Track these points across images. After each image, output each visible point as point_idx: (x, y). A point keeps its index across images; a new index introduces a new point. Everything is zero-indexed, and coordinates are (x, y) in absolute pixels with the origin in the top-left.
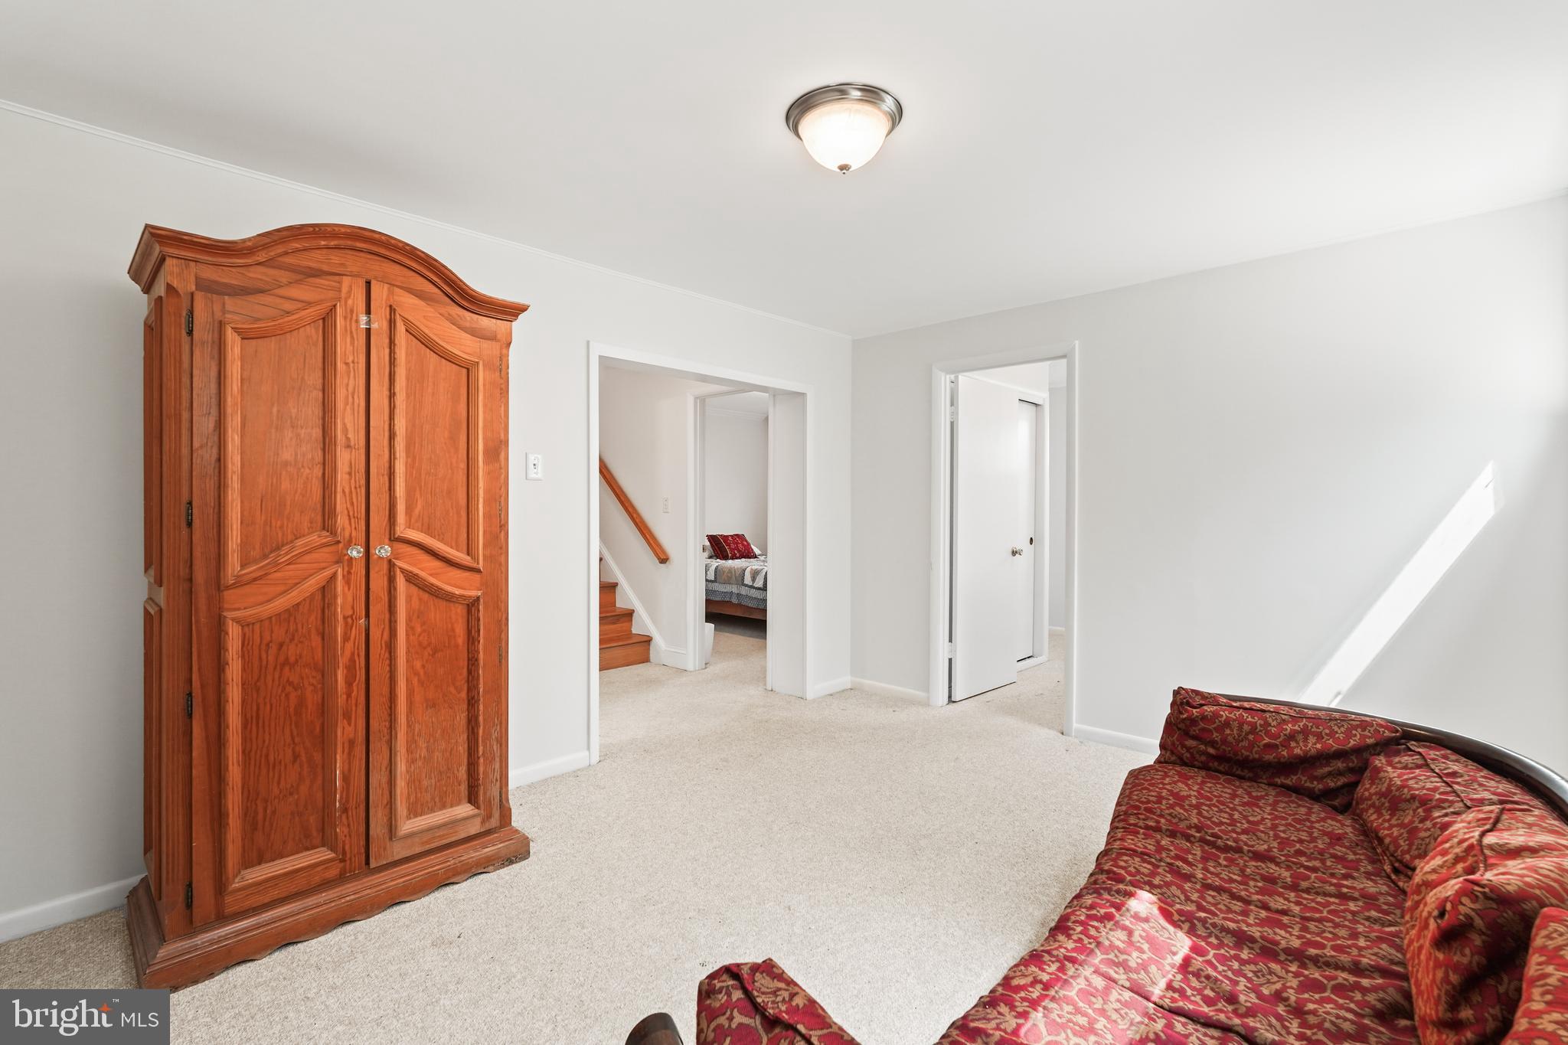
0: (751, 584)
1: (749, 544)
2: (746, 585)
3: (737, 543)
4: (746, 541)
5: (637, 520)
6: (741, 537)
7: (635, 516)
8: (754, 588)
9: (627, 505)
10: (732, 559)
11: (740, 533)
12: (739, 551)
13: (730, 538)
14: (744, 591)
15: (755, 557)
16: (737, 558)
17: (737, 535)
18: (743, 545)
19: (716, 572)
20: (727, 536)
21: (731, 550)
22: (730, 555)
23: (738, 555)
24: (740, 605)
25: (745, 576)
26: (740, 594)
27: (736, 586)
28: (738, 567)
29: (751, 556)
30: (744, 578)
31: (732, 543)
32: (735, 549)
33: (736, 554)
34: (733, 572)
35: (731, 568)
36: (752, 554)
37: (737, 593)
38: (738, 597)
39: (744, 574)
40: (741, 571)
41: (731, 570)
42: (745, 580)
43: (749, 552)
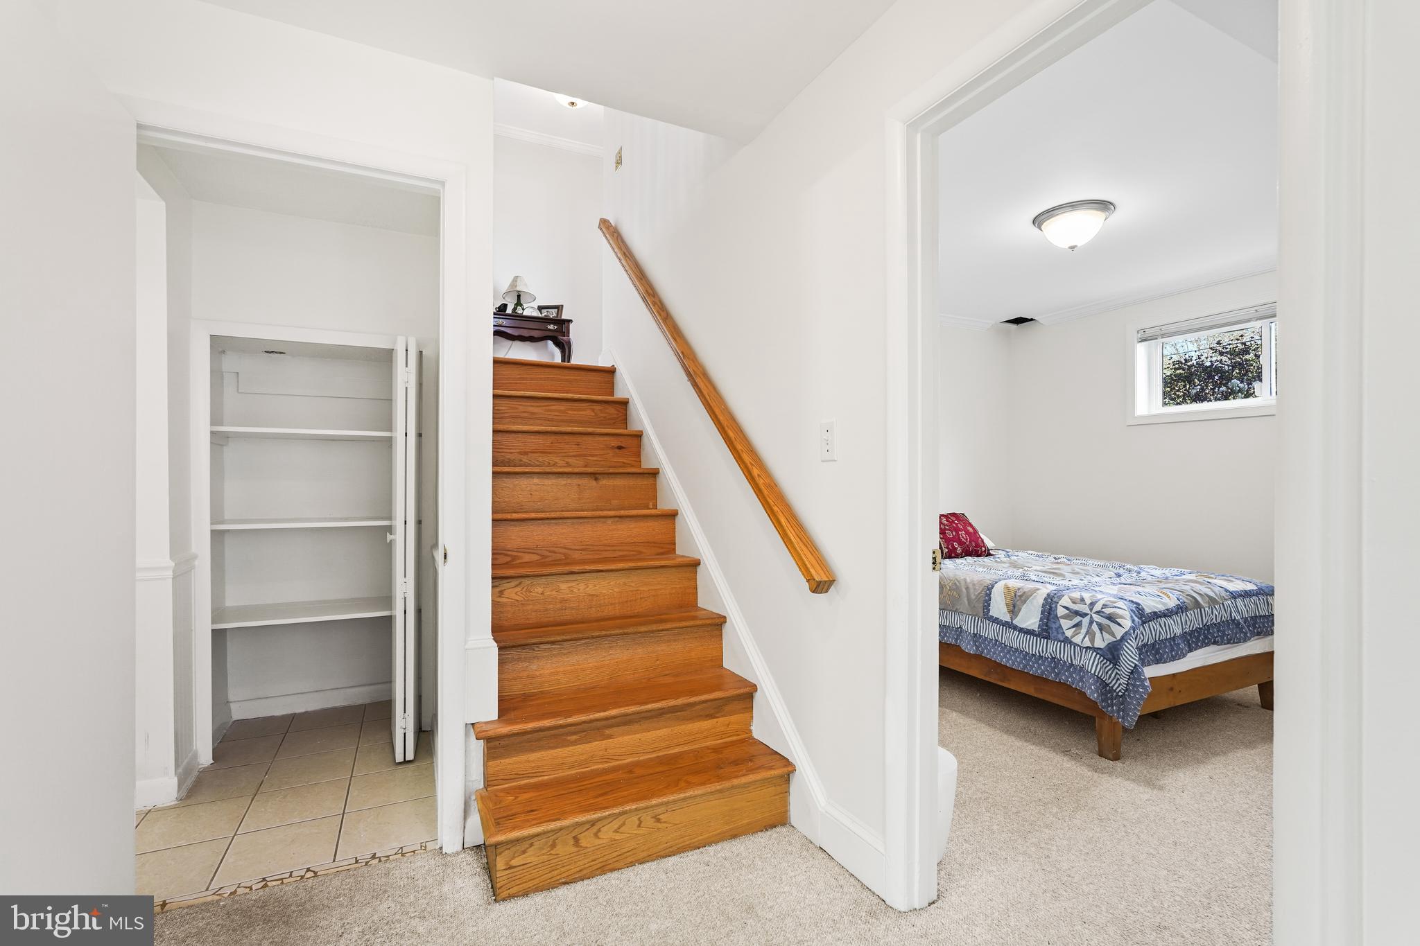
0: (1007, 618)
1: (976, 532)
2: (996, 620)
3: (957, 530)
4: (971, 525)
5: (761, 482)
7: (755, 472)
8: (1015, 628)
9: (739, 447)
10: (949, 557)
12: (961, 543)
14: (988, 630)
15: (988, 554)
16: (957, 556)
17: (954, 514)
18: (967, 532)
21: (947, 540)
23: (959, 551)
24: (978, 657)
25: (990, 599)
26: (980, 635)
27: (970, 617)
28: (973, 581)
29: (982, 552)
30: (989, 605)
31: (948, 530)
32: (953, 540)
33: (956, 549)
34: (964, 590)
35: (958, 581)
36: (983, 549)
37: (974, 634)
38: (975, 642)
39: (989, 595)
40: (981, 589)
41: (958, 584)
42: (991, 608)
43: (977, 546)
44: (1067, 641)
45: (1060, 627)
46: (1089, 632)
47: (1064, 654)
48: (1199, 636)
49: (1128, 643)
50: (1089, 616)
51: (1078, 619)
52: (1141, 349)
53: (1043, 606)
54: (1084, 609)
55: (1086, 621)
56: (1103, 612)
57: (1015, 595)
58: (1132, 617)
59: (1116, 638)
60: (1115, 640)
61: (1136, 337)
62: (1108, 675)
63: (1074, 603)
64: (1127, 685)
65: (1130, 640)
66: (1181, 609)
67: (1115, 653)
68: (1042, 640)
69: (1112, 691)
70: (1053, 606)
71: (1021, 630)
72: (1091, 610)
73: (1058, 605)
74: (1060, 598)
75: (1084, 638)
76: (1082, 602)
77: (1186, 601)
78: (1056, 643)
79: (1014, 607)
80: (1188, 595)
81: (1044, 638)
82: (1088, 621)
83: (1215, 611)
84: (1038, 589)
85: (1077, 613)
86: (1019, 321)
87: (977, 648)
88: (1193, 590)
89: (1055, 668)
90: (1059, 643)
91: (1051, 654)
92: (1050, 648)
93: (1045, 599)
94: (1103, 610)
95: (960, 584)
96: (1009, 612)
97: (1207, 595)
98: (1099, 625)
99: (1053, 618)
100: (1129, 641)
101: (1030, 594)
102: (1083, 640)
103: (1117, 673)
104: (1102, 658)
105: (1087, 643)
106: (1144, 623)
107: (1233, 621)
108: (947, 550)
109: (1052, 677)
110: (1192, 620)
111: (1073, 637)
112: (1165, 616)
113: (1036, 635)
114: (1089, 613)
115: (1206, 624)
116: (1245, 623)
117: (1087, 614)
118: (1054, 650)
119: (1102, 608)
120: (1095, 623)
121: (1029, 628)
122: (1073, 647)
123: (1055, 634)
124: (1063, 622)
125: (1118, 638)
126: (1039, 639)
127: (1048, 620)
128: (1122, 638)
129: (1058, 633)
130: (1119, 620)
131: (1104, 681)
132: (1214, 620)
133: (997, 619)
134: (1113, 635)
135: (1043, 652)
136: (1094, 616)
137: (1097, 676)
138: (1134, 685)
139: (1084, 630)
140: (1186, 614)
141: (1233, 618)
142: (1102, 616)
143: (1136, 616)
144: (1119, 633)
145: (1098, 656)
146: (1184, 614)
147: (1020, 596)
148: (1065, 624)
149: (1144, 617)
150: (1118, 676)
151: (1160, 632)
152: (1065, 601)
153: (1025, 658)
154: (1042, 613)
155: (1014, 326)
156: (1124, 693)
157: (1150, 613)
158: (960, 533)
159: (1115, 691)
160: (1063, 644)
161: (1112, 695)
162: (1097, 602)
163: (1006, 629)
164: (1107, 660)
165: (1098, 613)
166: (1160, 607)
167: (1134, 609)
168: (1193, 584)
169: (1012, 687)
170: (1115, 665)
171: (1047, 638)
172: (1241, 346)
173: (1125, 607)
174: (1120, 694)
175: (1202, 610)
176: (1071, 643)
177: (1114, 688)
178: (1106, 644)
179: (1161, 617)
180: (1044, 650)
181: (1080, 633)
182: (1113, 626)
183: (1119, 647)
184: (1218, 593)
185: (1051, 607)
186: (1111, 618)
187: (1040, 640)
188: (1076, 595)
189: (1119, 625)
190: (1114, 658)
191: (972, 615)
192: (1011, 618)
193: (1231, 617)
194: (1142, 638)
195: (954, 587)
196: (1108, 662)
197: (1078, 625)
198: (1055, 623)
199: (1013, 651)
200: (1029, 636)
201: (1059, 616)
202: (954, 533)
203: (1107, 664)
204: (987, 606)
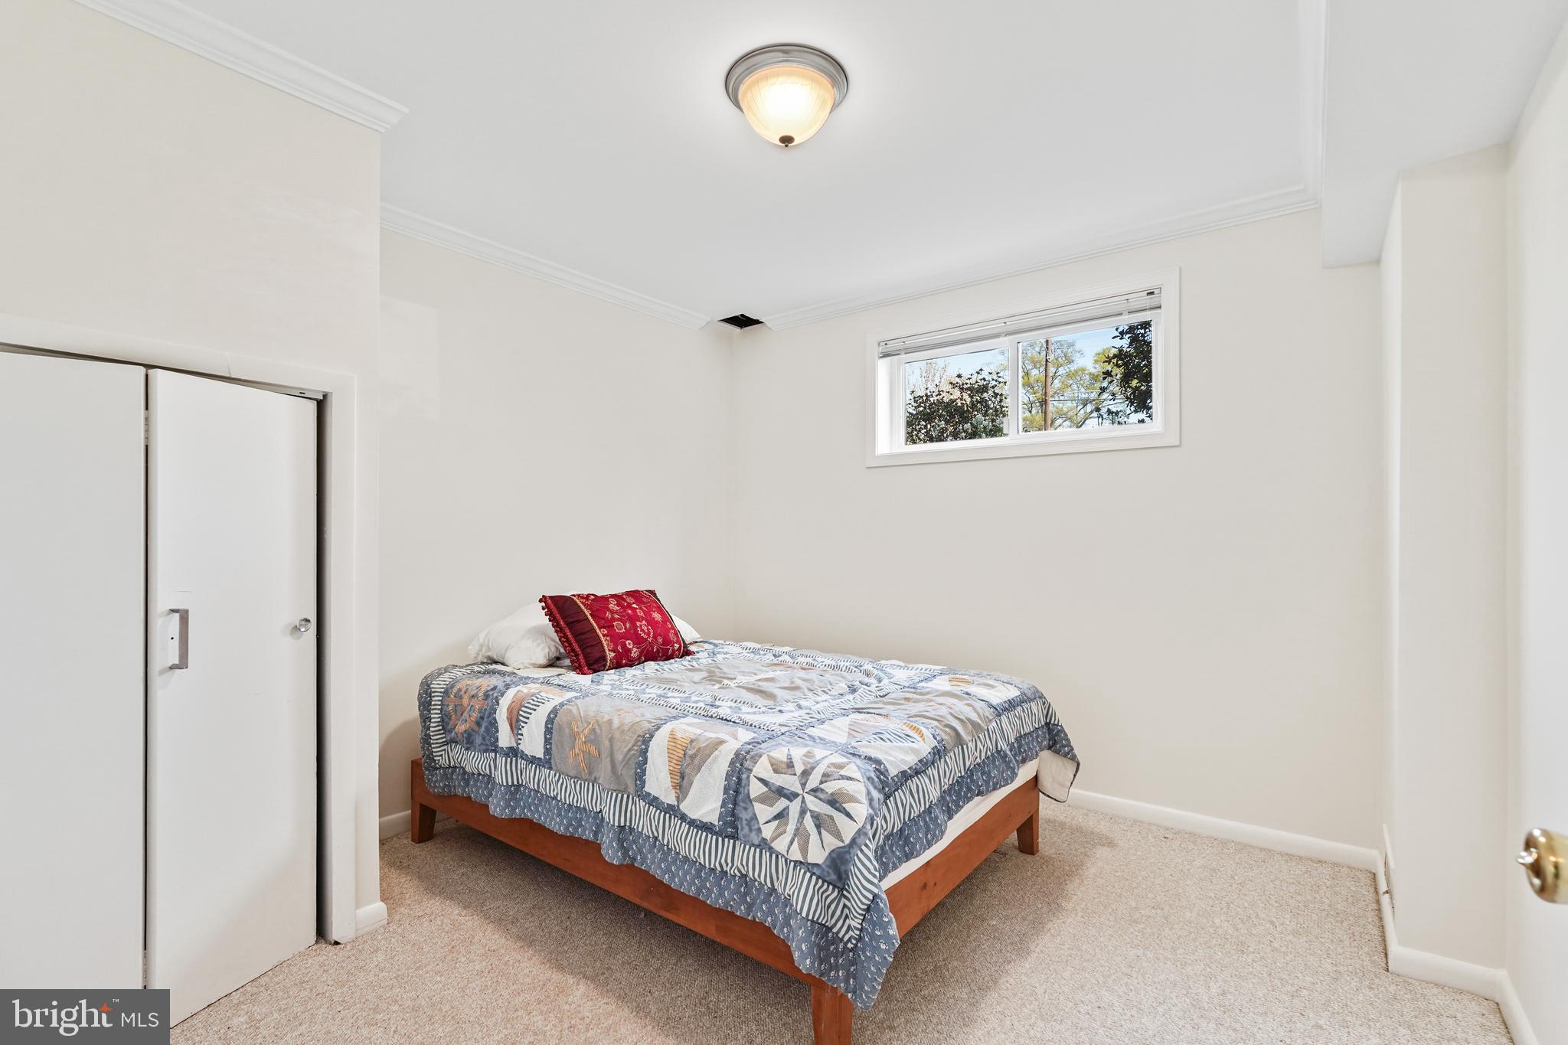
0: (669, 798)
1: (667, 618)
2: (654, 802)
3: (633, 619)
4: (660, 609)
6: (645, 599)
8: (683, 817)
10: (618, 665)
11: (642, 587)
12: (638, 640)
13: (613, 605)
14: (645, 821)
15: (685, 652)
17: (635, 594)
18: (651, 622)
19: (550, 720)
20: (605, 599)
21: (615, 638)
22: (610, 655)
23: (635, 652)
24: (627, 870)
25: (645, 762)
26: (630, 827)
27: (614, 794)
28: (622, 725)
29: (674, 651)
30: (644, 772)
31: (618, 620)
32: (625, 636)
33: (630, 651)
34: (607, 743)
35: (599, 725)
36: (677, 646)
37: (619, 826)
38: (621, 841)
39: (644, 753)
40: (632, 742)
41: (598, 731)
42: (647, 777)
43: (667, 641)
44: (764, 845)
45: (754, 818)
46: (800, 833)
47: (761, 871)
48: (960, 790)
49: (862, 851)
50: (799, 799)
51: (783, 803)
52: (883, 367)
53: (728, 777)
54: (791, 783)
55: (795, 807)
56: (822, 790)
57: (685, 754)
58: (869, 793)
59: (843, 841)
60: (842, 844)
61: (878, 350)
62: (830, 912)
63: (776, 771)
64: (861, 930)
65: (866, 845)
66: (938, 753)
67: (843, 868)
68: (726, 840)
69: (837, 940)
70: (744, 776)
71: (692, 823)
72: (803, 785)
73: (752, 775)
74: (755, 759)
75: (791, 843)
76: (790, 771)
77: (945, 737)
78: (747, 847)
79: (683, 778)
80: (947, 726)
81: (729, 837)
82: (798, 808)
83: (979, 743)
84: (722, 742)
85: (781, 792)
86: (742, 322)
87: (626, 852)
88: (951, 714)
89: (746, 894)
90: (753, 849)
91: (739, 871)
92: (738, 858)
93: (732, 763)
94: (822, 786)
95: (601, 730)
96: (674, 787)
97: (969, 720)
98: (817, 818)
99: (744, 802)
100: (863, 848)
101: (707, 752)
102: (789, 848)
103: (845, 906)
104: (820, 881)
105: (796, 854)
106: (887, 797)
107: (998, 752)
108: (613, 654)
109: (741, 911)
110: (952, 767)
111: (774, 839)
112: (917, 773)
113: (716, 834)
114: (801, 792)
115: (968, 769)
116: (1011, 751)
117: (796, 795)
118: (744, 863)
119: (822, 783)
120: (808, 813)
121: (705, 820)
122: (774, 856)
123: (746, 830)
124: (758, 808)
125: (847, 841)
126: (720, 839)
127: (735, 804)
128: (853, 841)
129: (751, 830)
130: (848, 806)
131: (824, 925)
132: (978, 759)
133: (656, 798)
134: (838, 835)
135: (727, 865)
136: (809, 798)
137: (812, 921)
138: (873, 936)
139: (791, 827)
140: (946, 761)
141: (999, 749)
142: (820, 799)
143: (875, 788)
144: (848, 830)
145: (814, 878)
146: (942, 760)
147: (693, 757)
148: (763, 812)
149: (888, 785)
150: (846, 911)
151: (911, 805)
152: (762, 768)
153: (699, 876)
154: (726, 790)
155: (735, 330)
156: (856, 945)
157: (896, 776)
158: (638, 624)
159: (841, 940)
160: (758, 850)
161: (837, 948)
162: (813, 768)
163: (670, 817)
164: (829, 883)
165: (814, 791)
166: (911, 760)
167: (873, 775)
168: (950, 701)
169: (682, 922)
170: (841, 890)
171: (734, 837)
172: (981, 383)
173: (857, 775)
174: (850, 946)
175: (965, 747)
176: (771, 850)
177: (840, 935)
178: (827, 854)
179: (911, 777)
180: (729, 861)
181: (785, 832)
182: (839, 817)
183: (848, 856)
184: (980, 711)
185: (739, 779)
186: (834, 802)
187: (723, 841)
188: (780, 754)
189: (848, 815)
190: (840, 878)
191: (618, 791)
192: (678, 798)
193: (997, 748)
194: (885, 828)
195: (592, 737)
196: (831, 887)
197: (781, 816)
198: (746, 809)
199: (680, 861)
200: (704, 834)
201: (752, 796)
202: (628, 625)
203: (829, 892)
204: (640, 777)
